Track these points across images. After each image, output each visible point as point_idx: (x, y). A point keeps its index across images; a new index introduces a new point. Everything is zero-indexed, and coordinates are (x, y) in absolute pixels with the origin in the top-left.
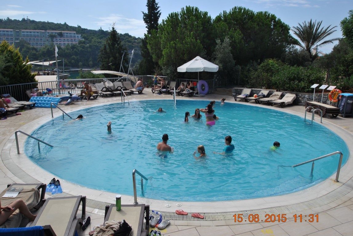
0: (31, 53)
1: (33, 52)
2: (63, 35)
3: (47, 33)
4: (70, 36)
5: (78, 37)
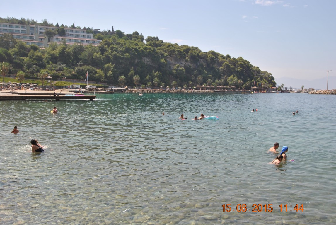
0: (33, 55)
1: (36, 54)
2: (65, 33)
3: (39, 28)
4: (76, 35)
5: (88, 37)
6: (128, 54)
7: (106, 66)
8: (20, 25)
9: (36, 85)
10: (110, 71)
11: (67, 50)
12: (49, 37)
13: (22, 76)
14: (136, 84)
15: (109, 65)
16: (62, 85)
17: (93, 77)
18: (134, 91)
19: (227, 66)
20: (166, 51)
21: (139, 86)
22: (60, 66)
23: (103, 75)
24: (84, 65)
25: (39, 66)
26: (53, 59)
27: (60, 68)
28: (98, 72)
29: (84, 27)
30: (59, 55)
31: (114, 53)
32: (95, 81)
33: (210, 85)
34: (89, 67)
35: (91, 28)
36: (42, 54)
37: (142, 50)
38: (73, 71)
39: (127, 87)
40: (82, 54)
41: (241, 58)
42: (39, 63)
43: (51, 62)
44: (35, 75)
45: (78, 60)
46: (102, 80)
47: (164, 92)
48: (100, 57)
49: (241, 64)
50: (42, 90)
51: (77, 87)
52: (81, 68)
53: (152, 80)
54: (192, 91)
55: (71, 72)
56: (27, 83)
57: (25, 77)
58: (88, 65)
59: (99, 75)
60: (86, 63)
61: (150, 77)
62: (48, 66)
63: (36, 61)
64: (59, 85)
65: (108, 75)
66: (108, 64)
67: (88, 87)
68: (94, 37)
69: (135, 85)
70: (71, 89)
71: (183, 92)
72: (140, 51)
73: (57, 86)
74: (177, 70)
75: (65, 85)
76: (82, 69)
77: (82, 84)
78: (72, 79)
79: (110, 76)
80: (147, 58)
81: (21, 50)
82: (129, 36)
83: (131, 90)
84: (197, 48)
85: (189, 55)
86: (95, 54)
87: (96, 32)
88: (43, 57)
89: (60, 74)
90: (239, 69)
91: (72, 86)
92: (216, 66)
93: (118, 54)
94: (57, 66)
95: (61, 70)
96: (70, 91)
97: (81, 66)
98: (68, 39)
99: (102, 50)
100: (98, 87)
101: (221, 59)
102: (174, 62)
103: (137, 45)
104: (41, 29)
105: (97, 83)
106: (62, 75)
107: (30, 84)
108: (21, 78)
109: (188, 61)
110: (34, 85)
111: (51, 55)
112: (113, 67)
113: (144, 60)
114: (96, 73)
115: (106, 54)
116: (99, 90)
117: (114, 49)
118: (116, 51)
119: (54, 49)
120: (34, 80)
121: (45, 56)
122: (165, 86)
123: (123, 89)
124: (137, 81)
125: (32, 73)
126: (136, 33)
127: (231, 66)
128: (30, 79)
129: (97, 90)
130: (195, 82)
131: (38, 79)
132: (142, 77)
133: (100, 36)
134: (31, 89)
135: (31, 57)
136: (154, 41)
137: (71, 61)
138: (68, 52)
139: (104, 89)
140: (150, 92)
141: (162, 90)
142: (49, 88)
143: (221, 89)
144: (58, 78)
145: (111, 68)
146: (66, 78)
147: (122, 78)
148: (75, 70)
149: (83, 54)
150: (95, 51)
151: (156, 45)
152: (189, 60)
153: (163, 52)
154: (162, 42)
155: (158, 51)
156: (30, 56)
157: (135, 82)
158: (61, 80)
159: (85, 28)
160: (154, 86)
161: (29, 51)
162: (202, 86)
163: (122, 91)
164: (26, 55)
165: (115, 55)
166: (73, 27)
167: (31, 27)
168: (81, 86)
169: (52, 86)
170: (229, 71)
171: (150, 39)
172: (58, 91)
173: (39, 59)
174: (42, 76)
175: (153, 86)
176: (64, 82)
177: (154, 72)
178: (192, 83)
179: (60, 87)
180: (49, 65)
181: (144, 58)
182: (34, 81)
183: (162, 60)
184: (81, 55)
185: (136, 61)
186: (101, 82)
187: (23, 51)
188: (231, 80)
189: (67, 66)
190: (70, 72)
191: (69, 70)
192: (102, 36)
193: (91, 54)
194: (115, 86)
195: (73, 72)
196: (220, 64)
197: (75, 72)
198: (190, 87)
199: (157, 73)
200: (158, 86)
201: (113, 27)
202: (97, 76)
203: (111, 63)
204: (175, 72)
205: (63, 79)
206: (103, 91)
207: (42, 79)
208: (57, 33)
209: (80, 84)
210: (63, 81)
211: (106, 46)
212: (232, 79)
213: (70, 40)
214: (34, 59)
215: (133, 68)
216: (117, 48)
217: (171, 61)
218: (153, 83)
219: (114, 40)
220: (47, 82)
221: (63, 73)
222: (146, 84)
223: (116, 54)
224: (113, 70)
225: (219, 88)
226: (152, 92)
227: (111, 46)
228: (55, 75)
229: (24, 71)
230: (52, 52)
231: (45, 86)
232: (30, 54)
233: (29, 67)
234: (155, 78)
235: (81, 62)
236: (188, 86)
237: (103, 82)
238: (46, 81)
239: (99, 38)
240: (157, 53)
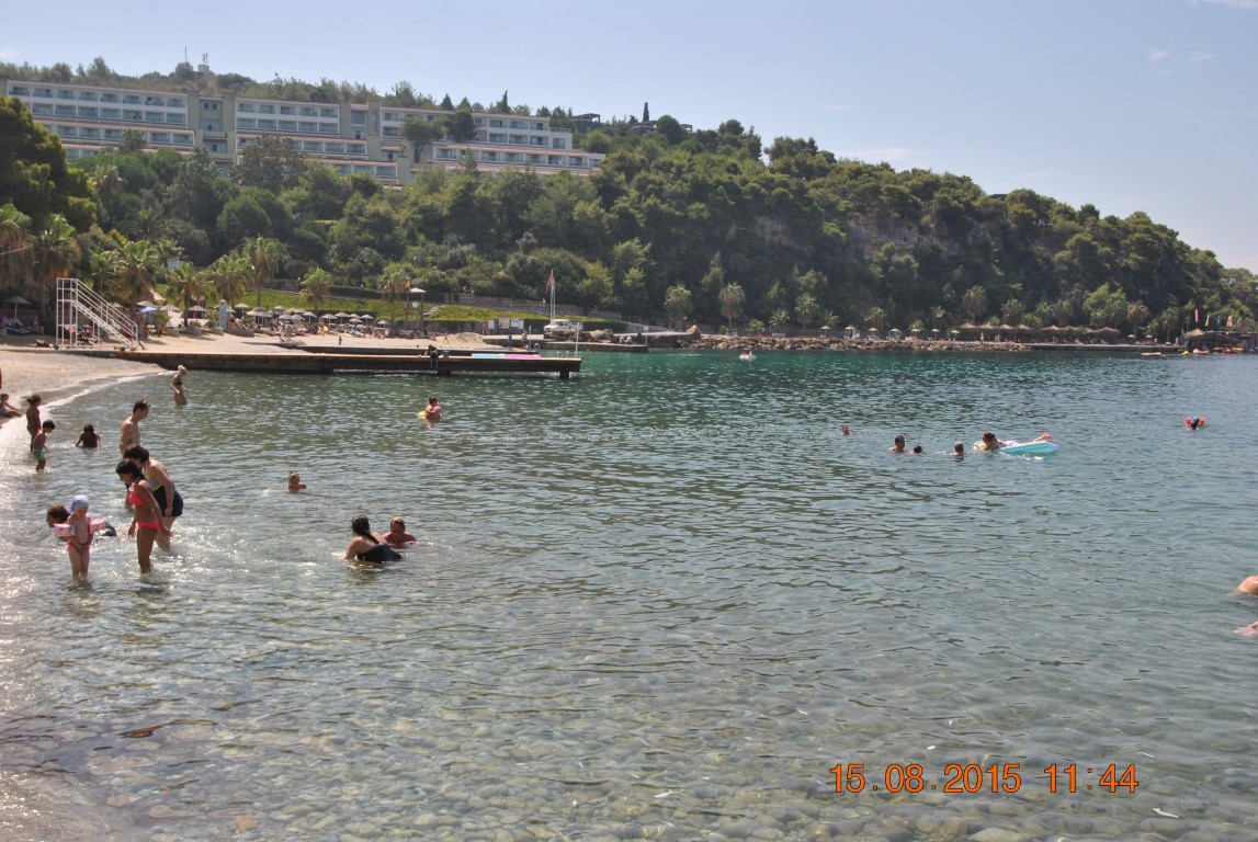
0: (360, 213)
1: (370, 208)
2: (475, 130)
3: (382, 116)
4: (512, 136)
5: (557, 144)
6: (702, 206)
7: (620, 248)
8: (319, 106)
9: (369, 320)
10: (635, 268)
11: (479, 192)
12: (416, 145)
13: (323, 286)
14: (729, 317)
15: (629, 247)
16: (460, 319)
17: (573, 289)
18: (721, 341)
19: (1085, 249)
20: (844, 194)
21: (739, 325)
22: (453, 251)
23: (608, 282)
24: (540, 246)
25: (380, 251)
26: (432, 225)
27: (453, 258)
28: (589, 274)
29: (541, 108)
30: (451, 209)
31: (650, 201)
32: (577, 305)
33: (1014, 321)
34: (557, 255)
35: (567, 112)
36: (391, 209)
37: (753, 189)
38: (499, 270)
39: (694, 326)
40: (534, 207)
41: (1140, 217)
42: (381, 238)
43: (422, 237)
44: (368, 284)
45: (519, 227)
46: (604, 300)
47: (834, 347)
48: (599, 217)
49: (1140, 242)
50: (390, 336)
51: (513, 325)
52: (530, 258)
53: (790, 302)
54: (942, 344)
55: (491, 271)
56: (338, 312)
57: (334, 291)
58: (555, 246)
59: (593, 285)
60: (548, 238)
61: (783, 290)
62: (414, 251)
63: (370, 233)
64: (452, 319)
65: (628, 282)
66: (628, 243)
67: (552, 326)
68: (576, 144)
69: (725, 321)
70: (491, 333)
71: (909, 348)
72: (747, 193)
73: (442, 323)
74: (885, 266)
75: (471, 318)
76: (533, 261)
77: (532, 317)
78: (494, 299)
79: (633, 285)
80: (772, 219)
81: (321, 194)
82: (707, 139)
83: (712, 341)
84: (965, 180)
85: (934, 205)
86: (579, 206)
87: (585, 124)
88: (396, 217)
89: (453, 280)
90: (1132, 260)
91: (497, 322)
92: (1039, 248)
93: (664, 207)
94: (444, 252)
95: (459, 266)
96: (486, 341)
97: (528, 249)
98: (484, 152)
99: (607, 191)
100: (589, 326)
101: (1059, 223)
102: (875, 234)
103: (734, 169)
104: (388, 116)
105: (585, 314)
106: (463, 282)
107: (349, 313)
108: (317, 293)
109: (930, 229)
110: (364, 320)
111: (423, 211)
112: (646, 254)
113: (762, 227)
114: (583, 274)
115: (622, 205)
116: (593, 340)
117: (651, 186)
118: (659, 193)
119: (434, 188)
120: (364, 300)
121: (402, 215)
122: (841, 326)
123: (682, 337)
124: (734, 306)
125: (357, 274)
126: (733, 127)
127: (1103, 250)
128: (348, 299)
129: (584, 337)
130: (956, 312)
131: (378, 296)
132: (754, 293)
133: (598, 138)
134: (353, 334)
135: (352, 220)
136: (799, 157)
137: (493, 231)
138: (485, 201)
139: (612, 336)
140: (781, 347)
141: (826, 341)
142: (415, 330)
143: (1060, 336)
144: (446, 295)
145: (637, 257)
146: (477, 294)
147: (678, 294)
148: (509, 264)
149: (536, 207)
150: (582, 196)
151: (808, 172)
152: (932, 226)
153: (833, 198)
154: (830, 157)
155: (813, 192)
156: (351, 215)
157: (724, 311)
158: (457, 300)
159: (544, 112)
160: (799, 325)
161: (347, 197)
162: (983, 327)
163: (679, 341)
164: (336, 212)
165: (652, 210)
166: (503, 107)
167: (354, 112)
168: (527, 323)
169: (426, 323)
170: (1092, 269)
171: (783, 148)
172: (446, 343)
173: (382, 224)
174: (392, 286)
175: (794, 326)
176: (468, 308)
177: (796, 271)
178: (944, 316)
179: (453, 328)
180: (417, 245)
181: (761, 220)
182: (363, 303)
183: (830, 228)
184: (529, 210)
185: (732, 230)
186: (601, 309)
187: (327, 199)
188: (1100, 304)
189: (480, 250)
190: (488, 274)
191: (487, 265)
192: (608, 139)
193: (566, 208)
194: (651, 324)
195: (502, 274)
196: (1058, 240)
197: (506, 272)
198: (935, 330)
199: (810, 274)
200: (814, 326)
201: (646, 104)
202: (588, 288)
203: (637, 240)
204: (877, 270)
205: (463, 296)
206: (606, 343)
207: (392, 297)
208: (444, 129)
209: (525, 316)
210: (466, 304)
211: (622, 177)
212: (1104, 298)
213: (492, 154)
214: (365, 226)
215: (718, 255)
216: (661, 184)
217: (864, 230)
218: (792, 312)
219: (652, 154)
220: (409, 306)
221: (464, 276)
222: (766, 319)
223: (655, 204)
224: (644, 266)
225: (1049, 336)
226: (789, 347)
227: (638, 176)
228: (436, 283)
229: (327, 268)
230: (428, 200)
231: (401, 323)
232: (350, 207)
233: (346, 253)
234: (801, 294)
235: (529, 237)
236: (928, 326)
237: (607, 309)
238: (405, 303)
239: (597, 147)
240: (810, 201)
